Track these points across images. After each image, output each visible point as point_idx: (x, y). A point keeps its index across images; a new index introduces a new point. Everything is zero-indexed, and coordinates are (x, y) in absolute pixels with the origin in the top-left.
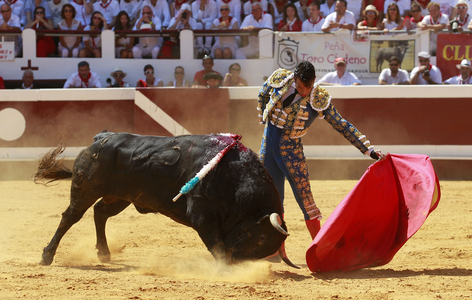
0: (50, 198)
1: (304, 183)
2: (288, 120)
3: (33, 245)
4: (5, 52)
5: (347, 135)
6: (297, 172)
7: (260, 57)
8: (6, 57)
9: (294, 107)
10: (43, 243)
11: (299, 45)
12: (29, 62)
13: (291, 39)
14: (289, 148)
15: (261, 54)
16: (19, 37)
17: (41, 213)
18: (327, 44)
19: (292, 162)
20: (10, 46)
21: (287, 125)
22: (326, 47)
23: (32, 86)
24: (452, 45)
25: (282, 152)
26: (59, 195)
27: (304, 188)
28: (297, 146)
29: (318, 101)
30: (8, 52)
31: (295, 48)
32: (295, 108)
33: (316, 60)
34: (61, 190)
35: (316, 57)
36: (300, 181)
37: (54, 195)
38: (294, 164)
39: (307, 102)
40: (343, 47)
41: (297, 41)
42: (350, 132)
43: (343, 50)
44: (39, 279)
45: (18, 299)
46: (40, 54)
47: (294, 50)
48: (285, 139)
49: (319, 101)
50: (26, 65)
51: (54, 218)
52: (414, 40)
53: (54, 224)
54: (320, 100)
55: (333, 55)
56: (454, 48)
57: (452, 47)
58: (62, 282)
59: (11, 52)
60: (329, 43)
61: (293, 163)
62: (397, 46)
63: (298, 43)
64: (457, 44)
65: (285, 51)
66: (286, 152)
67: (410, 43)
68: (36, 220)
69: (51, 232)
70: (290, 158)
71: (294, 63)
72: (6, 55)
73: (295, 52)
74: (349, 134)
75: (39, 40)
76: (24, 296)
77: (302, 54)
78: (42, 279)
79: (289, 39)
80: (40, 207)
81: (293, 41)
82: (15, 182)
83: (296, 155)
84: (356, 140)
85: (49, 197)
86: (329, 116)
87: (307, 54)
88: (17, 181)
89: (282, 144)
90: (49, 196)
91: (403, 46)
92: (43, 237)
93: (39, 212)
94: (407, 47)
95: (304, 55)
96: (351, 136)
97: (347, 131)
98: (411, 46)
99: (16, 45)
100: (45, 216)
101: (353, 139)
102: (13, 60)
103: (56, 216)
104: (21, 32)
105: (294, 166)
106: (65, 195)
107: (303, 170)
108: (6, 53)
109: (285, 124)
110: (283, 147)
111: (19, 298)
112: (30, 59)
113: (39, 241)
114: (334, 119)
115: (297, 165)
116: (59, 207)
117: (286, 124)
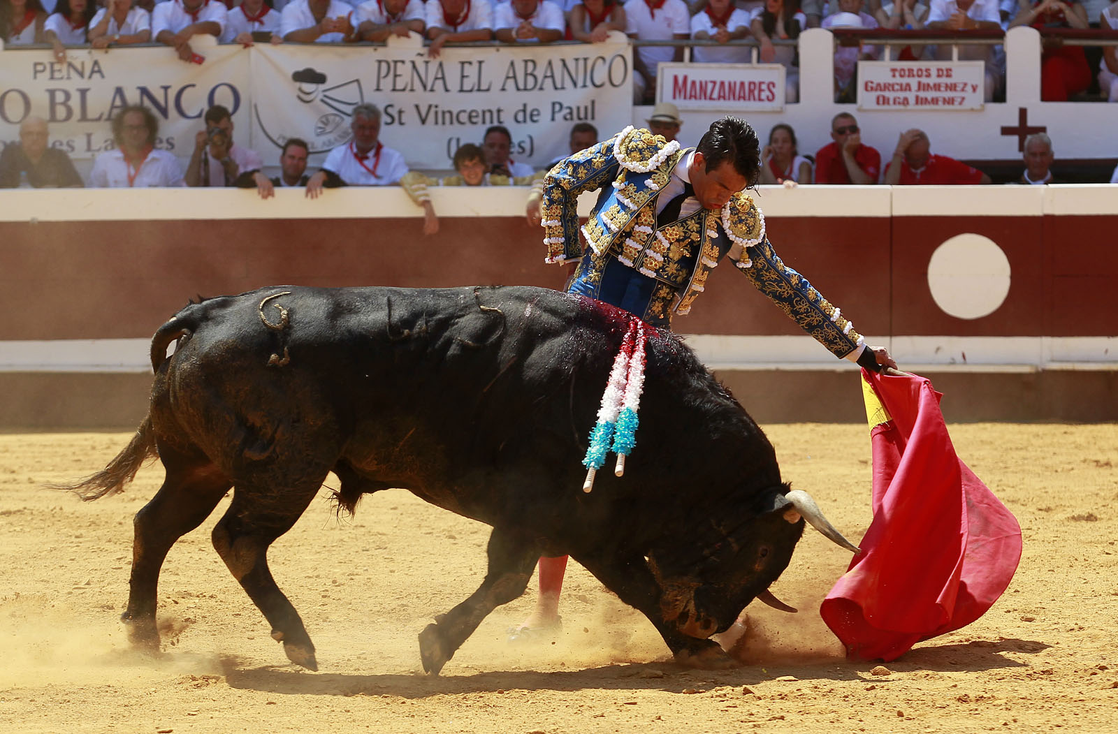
0: (1072, 469)
2: (667, 256)
3: (1028, 592)
4: (960, 87)
5: (800, 308)
8: (963, 99)
9: (689, 228)
10: (1054, 588)
12: (1023, 113)
16: (997, 48)
17: (1048, 510)
20: (972, 73)
21: (664, 271)
23: (1049, 176)
26: (1097, 462)
29: (741, 221)
30: (969, 88)
32: (690, 230)
34: (1102, 450)
37: (1085, 461)
39: (716, 222)
42: (809, 301)
44: (1044, 682)
45: (989, 732)
46: (1049, 94)
48: (654, 312)
49: (743, 220)
50: (1015, 123)
51: (1084, 522)
53: (1082, 538)
54: (743, 218)
58: (1104, 691)
59: (974, 89)
68: (1035, 528)
69: (1076, 560)
72: (962, 94)
74: (805, 307)
75: (1049, 56)
76: (1005, 724)
78: (1051, 681)
80: (1046, 492)
82: (981, 425)
84: (824, 321)
85: (1070, 467)
86: (762, 260)
88: (988, 425)
90: (1069, 463)
92: (1053, 571)
93: (1044, 507)
96: (811, 312)
97: (801, 299)
99: (987, 69)
100: (1061, 516)
101: (818, 318)
102: (982, 109)
103: (1088, 517)
104: (1001, 35)
106: (1113, 463)
108: (963, 90)
109: (660, 268)
111: (990, 730)
112: (1023, 106)
113: (1044, 583)
114: (773, 267)
116: (1097, 494)
117: (663, 268)
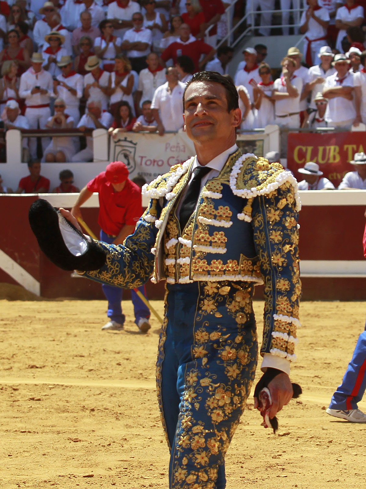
1: (196, 437)
6: (198, 402)
7: (95, 161)
11: (137, 146)
13: (129, 139)
14: (215, 338)
15: (96, 157)
18: (168, 145)
19: (200, 375)
22: (166, 148)
24: (303, 145)
25: (195, 348)
27: (192, 450)
28: (239, 339)
31: (132, 150)
33: (156, 164)
35: (156, 159)
36: (191, 427)
38: (201, 381)
40: (184, 148)
41: (134, 142)
43: (184, 151)
47: (131, 152)
48: (206, 311)
52: (263, 140)
55: (173, 157)
56: (307, 150)
57: (304, 149)
60: (169, 144)
61: (203, 377)
62: (244, 146)
63: (135, 144)
64: (310, 145)
65: (122, 154)
66: (203, 349)
67: (258, 143)
70: (203, 364)
71: (132, 167)
73: (132, 154)
77: (140, 157)
79: (125, 140)
81: (131, 142)
83: (222, 361)
87: (145, 157)
89: (199, 325)
91: (251, 146)
94: (255, 148)
95: (142, 157)
98: (260, 146)
105: (200, 386)
107: (216, 406)
110: (201, 336)
115: (207, 387)
